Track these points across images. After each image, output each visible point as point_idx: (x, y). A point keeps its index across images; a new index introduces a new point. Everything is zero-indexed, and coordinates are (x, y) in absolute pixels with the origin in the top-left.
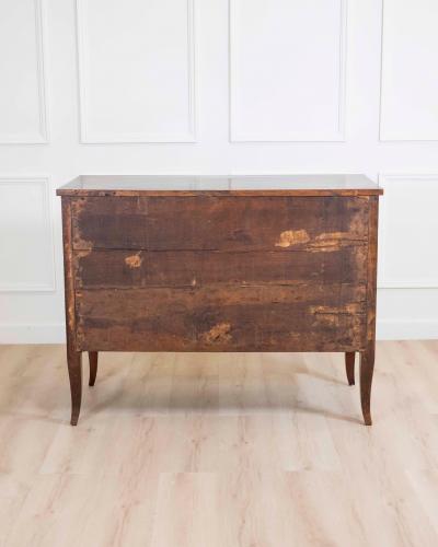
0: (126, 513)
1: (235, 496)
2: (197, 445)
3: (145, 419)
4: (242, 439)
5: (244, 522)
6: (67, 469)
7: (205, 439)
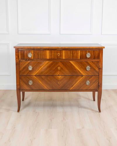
0: (32, 142)
1: (63, 136)
2: (51, 120)
3: (36, 112)
4: (64, 119)
5: (66, 145)
6: (14, 128)
7: (53, 118)
